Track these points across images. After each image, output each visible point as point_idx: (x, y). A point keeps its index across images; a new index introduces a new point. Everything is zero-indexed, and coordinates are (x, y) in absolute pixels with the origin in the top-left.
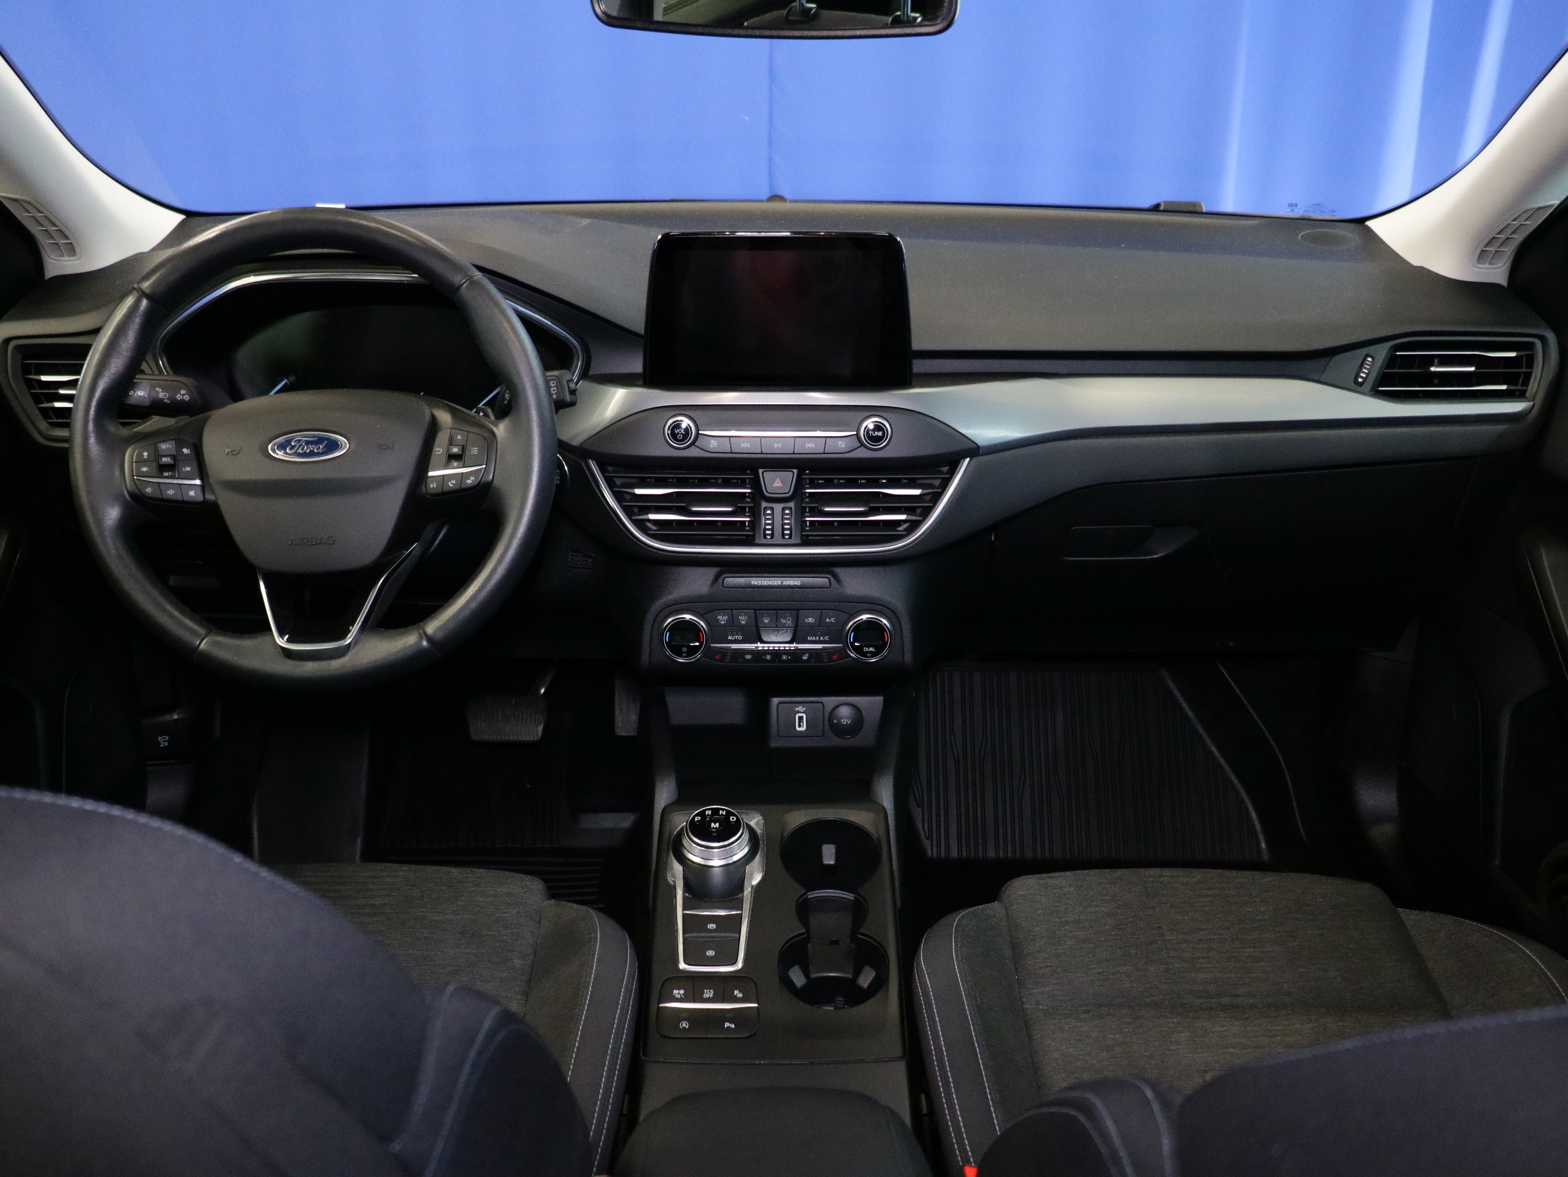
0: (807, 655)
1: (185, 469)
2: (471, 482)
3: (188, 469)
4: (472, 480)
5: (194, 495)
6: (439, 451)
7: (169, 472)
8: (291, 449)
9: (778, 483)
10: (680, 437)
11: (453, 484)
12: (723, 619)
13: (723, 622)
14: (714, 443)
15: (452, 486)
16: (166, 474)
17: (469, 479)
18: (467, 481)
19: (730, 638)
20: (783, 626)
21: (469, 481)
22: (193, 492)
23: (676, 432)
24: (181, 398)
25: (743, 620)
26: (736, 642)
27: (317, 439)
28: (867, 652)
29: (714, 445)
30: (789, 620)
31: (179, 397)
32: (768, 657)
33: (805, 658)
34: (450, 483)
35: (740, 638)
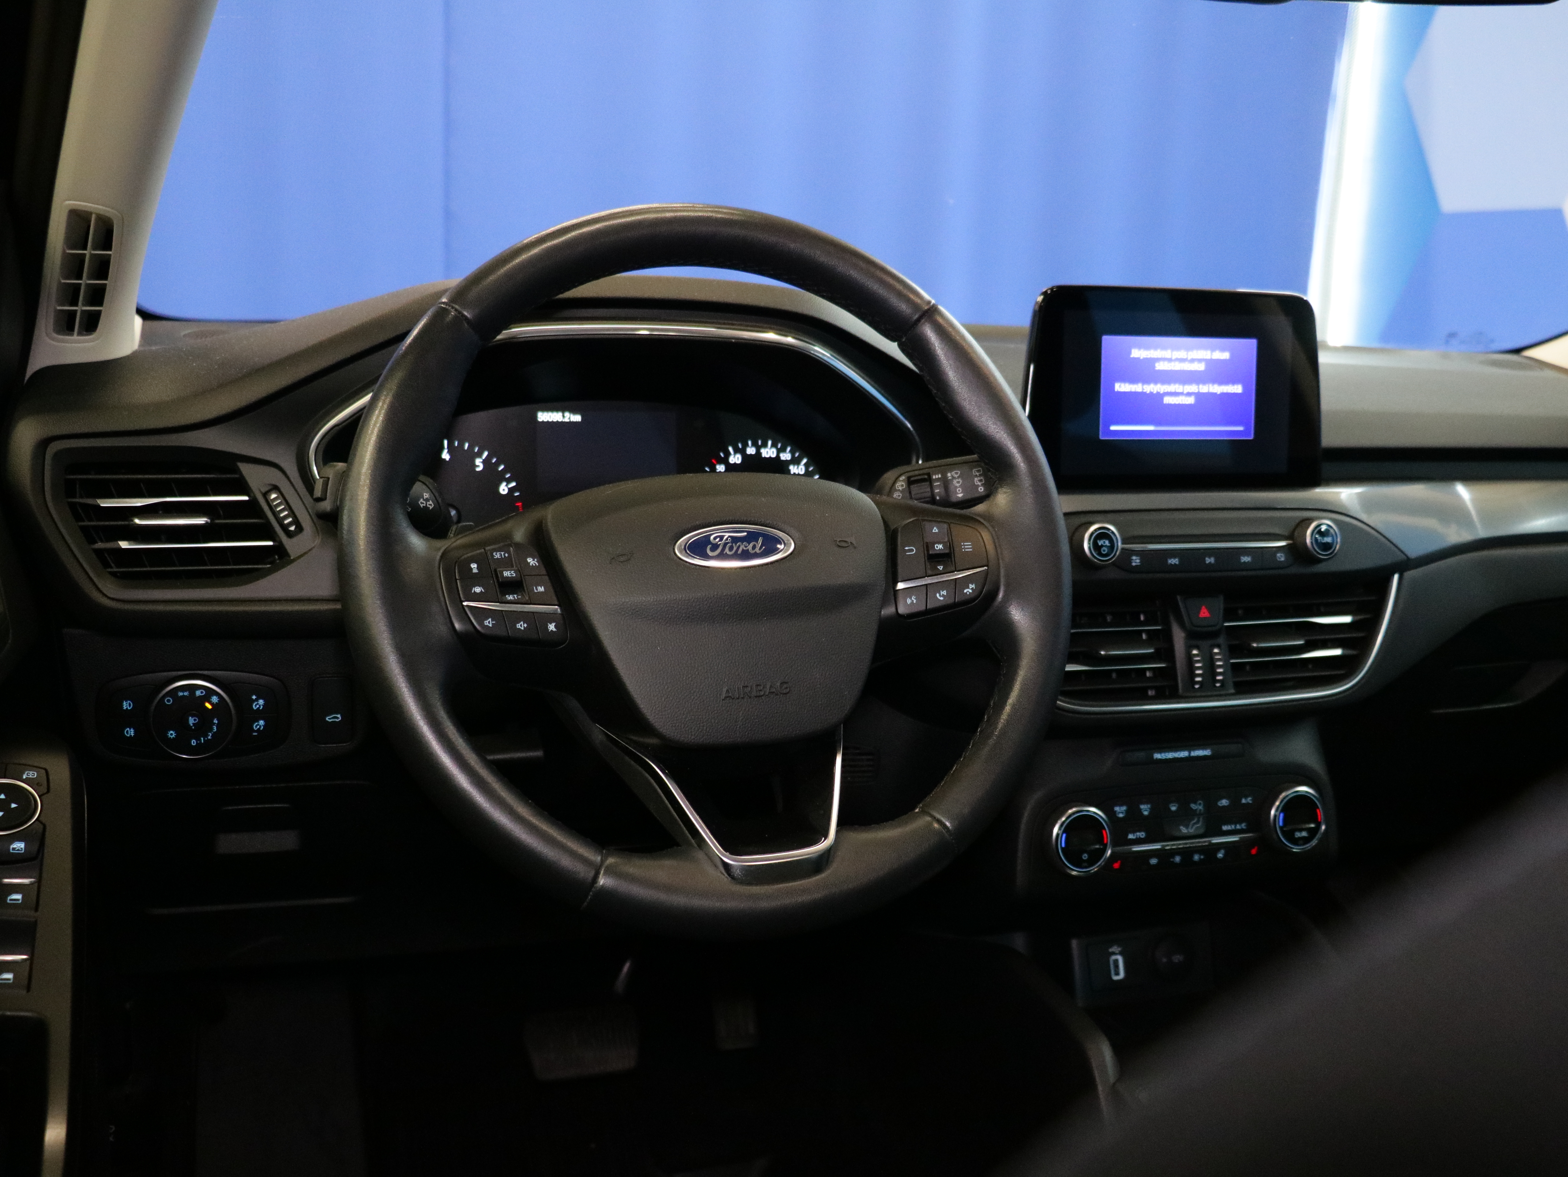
0: (1223, 851)
1: (537, 589)
2: (971, 591)
3: (541, 589)
4: (972, 589)
5: (554, 630)
6: (912, 550)
7: (513, 594)
8: (712, 550)
9: (1204, 613)
10: (1104, 551)
11: (943, 596)
12: (1121, 811)
13: (1121, 815)
14: (1136, 560)
15: (942, 598)
16: (510, 598)
17: (968, 588)
18: (965, 591)
19: (1131, 836)
20: (1194, 813)
21: (969, 591)
22: (554, 624)
23: (1100, 544)
24: (425, 505)
25: (1145, 810)
26: (1139, 842)
27: (746, 534)
28: (1300, 838)
29: (1135, 562)
30: (1200, 804)
31: (422, 503)
32: (1178, 859)
33: (1220, 855)
34: (938, 595)
35: (1142, 835)
